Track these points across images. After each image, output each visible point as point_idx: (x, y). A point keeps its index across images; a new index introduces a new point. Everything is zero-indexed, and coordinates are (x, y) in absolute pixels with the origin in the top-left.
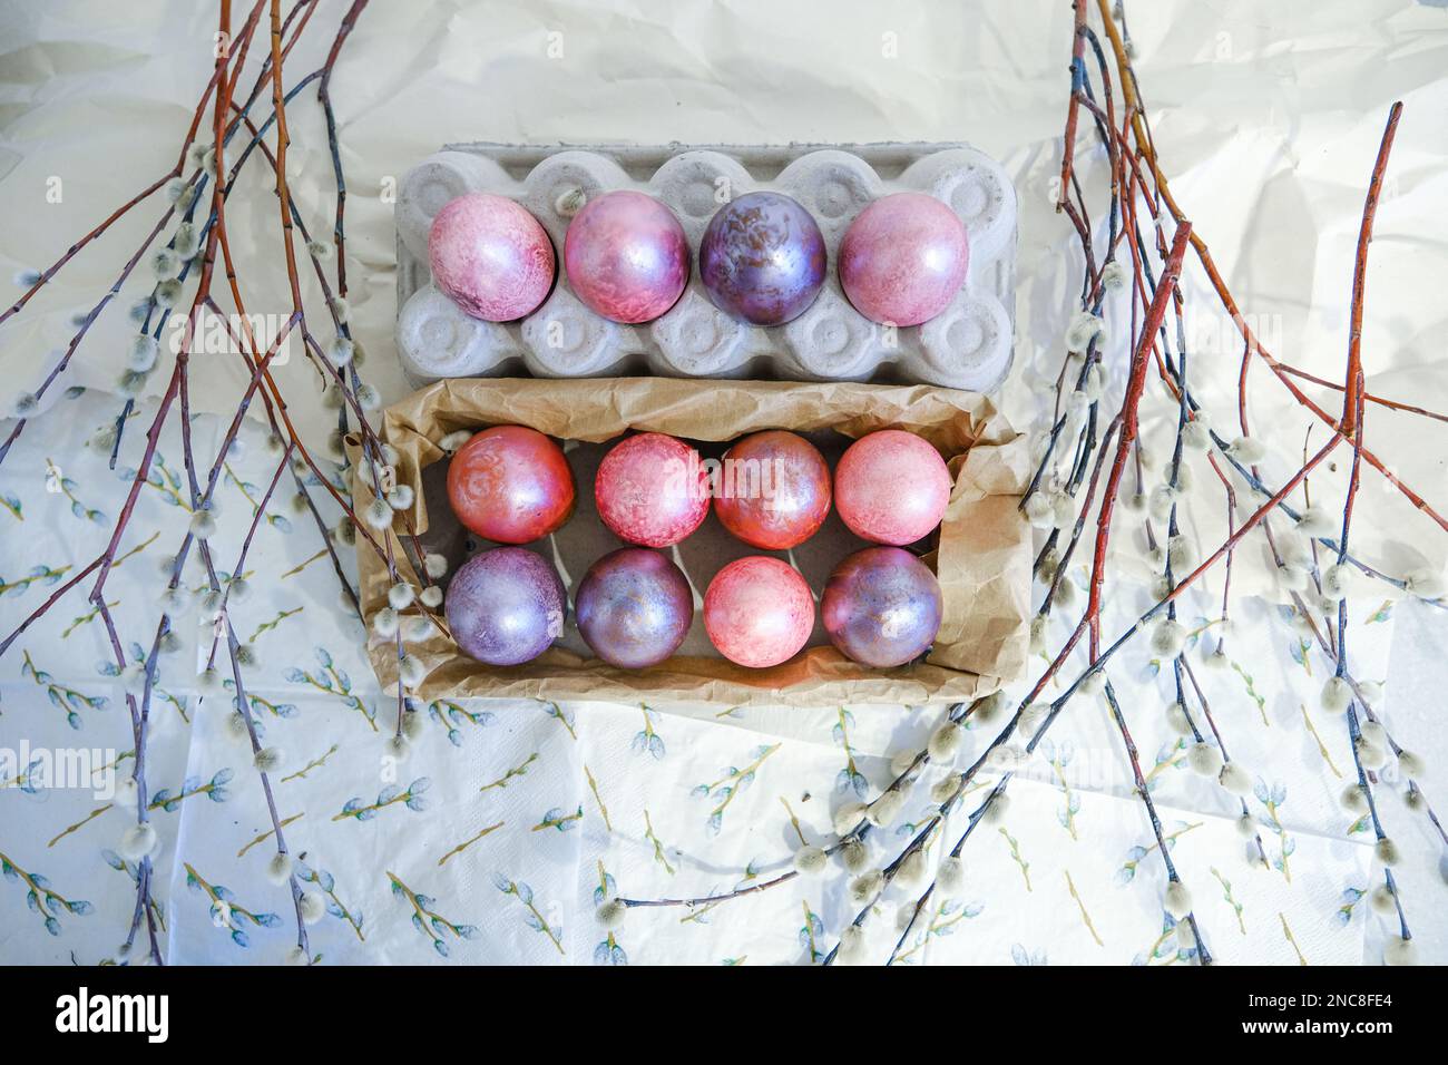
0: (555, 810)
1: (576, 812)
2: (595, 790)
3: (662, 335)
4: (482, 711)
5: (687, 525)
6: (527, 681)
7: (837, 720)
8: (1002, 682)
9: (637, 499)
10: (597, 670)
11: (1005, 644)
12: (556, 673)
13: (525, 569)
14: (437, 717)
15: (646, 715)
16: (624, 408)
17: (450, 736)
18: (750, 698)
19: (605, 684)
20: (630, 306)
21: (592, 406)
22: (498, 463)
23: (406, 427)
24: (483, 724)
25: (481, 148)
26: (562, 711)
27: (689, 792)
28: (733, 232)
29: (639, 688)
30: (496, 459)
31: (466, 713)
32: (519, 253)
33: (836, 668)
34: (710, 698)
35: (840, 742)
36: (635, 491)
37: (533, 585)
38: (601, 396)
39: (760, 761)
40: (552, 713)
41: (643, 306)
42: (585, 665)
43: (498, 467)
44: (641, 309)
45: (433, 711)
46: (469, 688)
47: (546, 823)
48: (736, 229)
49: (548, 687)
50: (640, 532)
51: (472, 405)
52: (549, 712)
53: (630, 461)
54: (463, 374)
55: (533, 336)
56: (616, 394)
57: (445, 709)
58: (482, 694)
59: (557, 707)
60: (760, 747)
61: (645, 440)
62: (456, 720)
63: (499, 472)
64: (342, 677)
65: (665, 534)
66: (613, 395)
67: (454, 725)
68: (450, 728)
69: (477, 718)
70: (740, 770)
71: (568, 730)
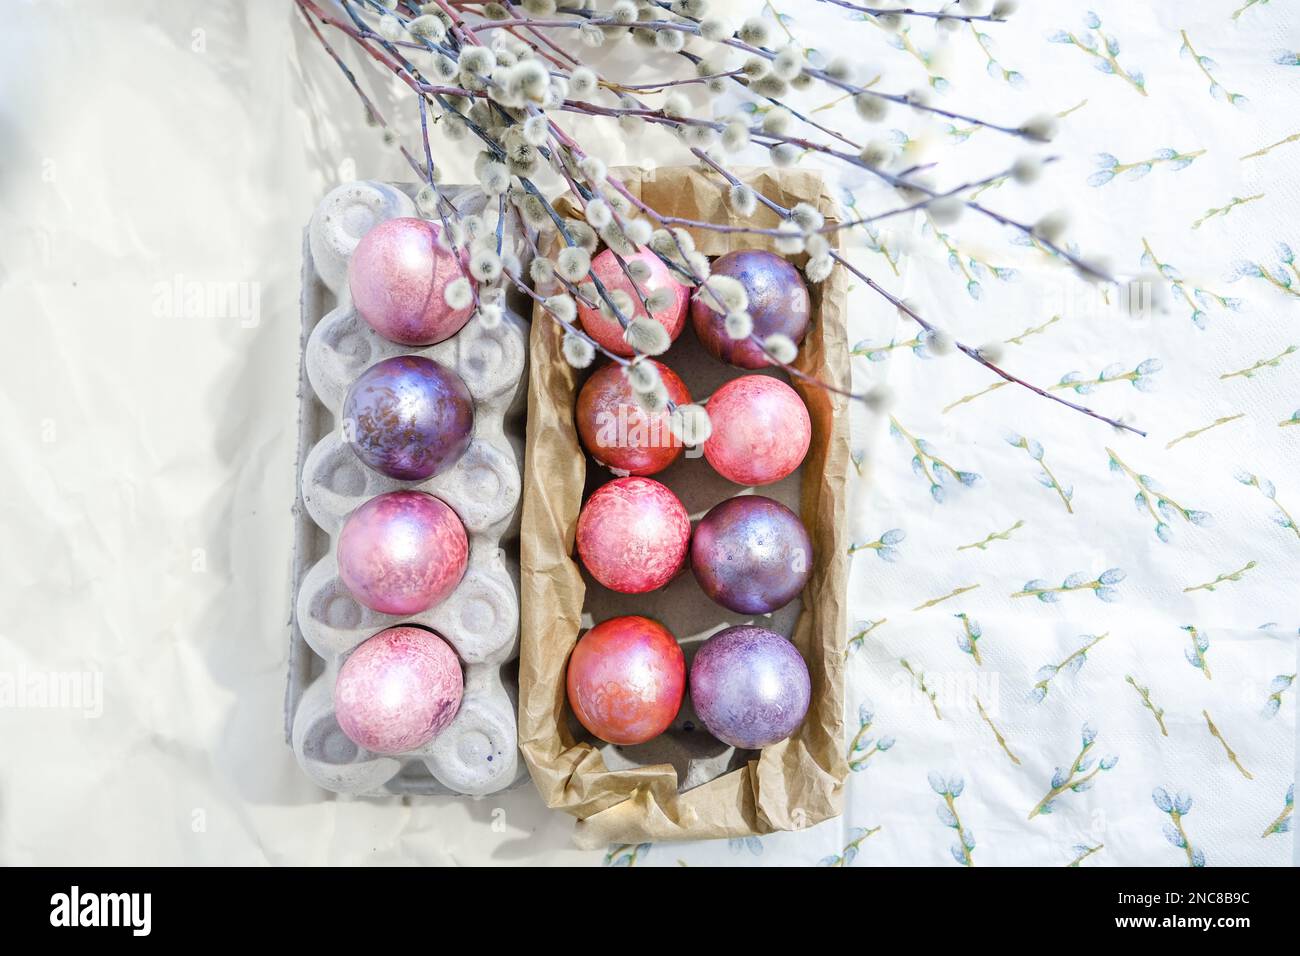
0: (959, 642)
1: (961, 619)
2: (937, 601)
3: (480, 521)
4: (857, 717)
5: (669, 499)
6: (827, 665)
7: (863, 358)
8: (824, 194)
9: (642, 548)
10: (814, 594)
11: (788, 190)
12: (819, 637)
13: (713, 664)
14: (864, 764)
15: (860, 547)
16: (552, 561)
17: (884, 750)
18: (843, 439)
19: (829, 586)
20: (451, 548)
21: (548, 593)
22: (604, 689)
23: (568, 785)
24: (872, 716)
25: (290, 705)
26: (857, 634)
27: (937, 505)
28: (381, 442)
29: (833, 551)
30: (600, 691)
31: (860, 733)
32: (395, 658)
33: (811, 355)
34: (842, 479)
35: (885, 354)
36: (634, 548)
37: (728, 656)
38: (539, 583)
39: (905, 433)
40: (859, 645)
41: (451, 536)
42: (809, 608)
43: (609, 689)
44: (454, 538)
45: (856, 767)
46: (834, 724)
47: (973, 651)
48: (378, 439)
49: (833, 643)
50: (675, 546)
51: (546, 716)
52: (858, 647)
53: (604, 554)
54: (515, 726)
55: (478, 651)
56: (538, 569)
57: (857, 755)
58: (839, 712)
59: (853, 640)
60: (891, 433)
61: (584, 541)
62: (869, 742)
63: (613, 688)
65: (677, 521)
66: (538, 572)
67: (873, 746)
68: (875, 749)
69: (865, 722)
70: (915, 454)
71: (876, 628)
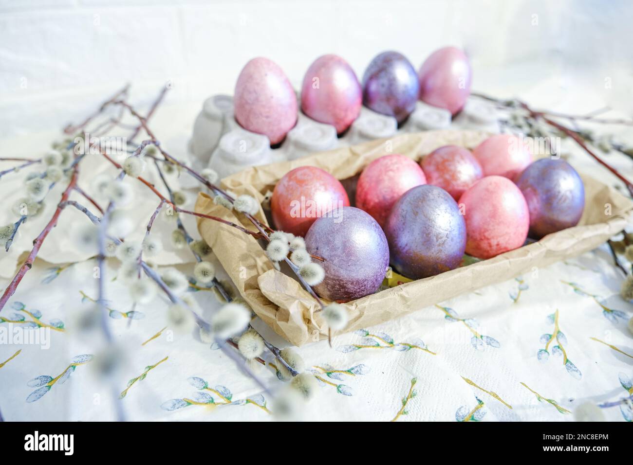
0: (460, 409)
1: (477, 403)
2: (475, 385)
17: (339, 391)
24: (360, 374)
27: (536, 358)
31: (342, 371)
60: (549, 317)
64: (221, 390)
67: (338, 382)
68: (336, 385)
69: (352, 371)
70: (551, 333)
71: (424, 351)
